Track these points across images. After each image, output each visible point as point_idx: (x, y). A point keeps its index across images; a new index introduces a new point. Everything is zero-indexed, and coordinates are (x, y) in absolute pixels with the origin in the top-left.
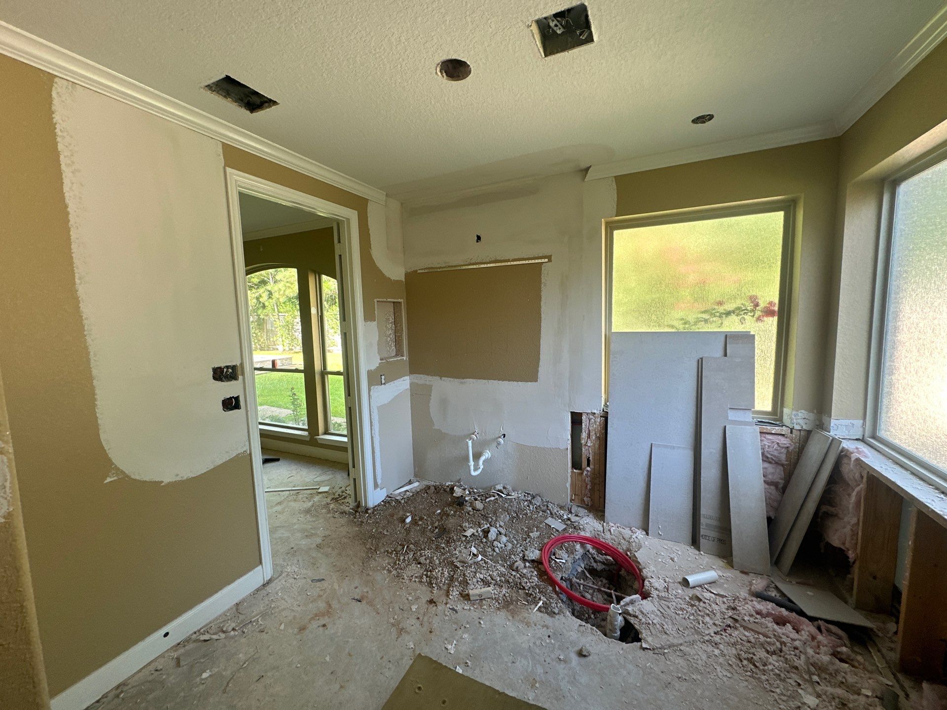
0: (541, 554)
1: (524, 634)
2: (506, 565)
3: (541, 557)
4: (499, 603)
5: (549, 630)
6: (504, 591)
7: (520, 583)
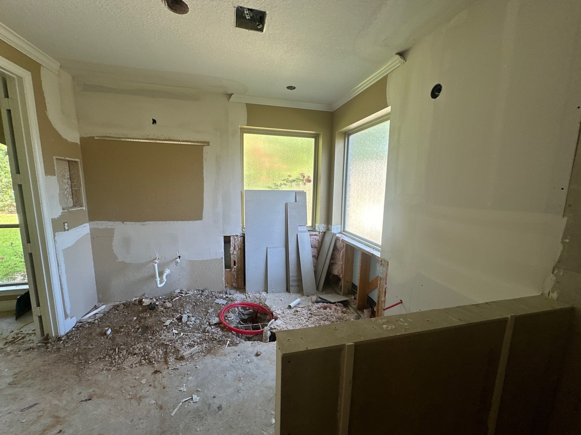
0: (220, 318)
1: (225, 361)
2: (200, 332)
3: (220, 320)
4: (204, 352)
5: (238, 353)
6: (204, 345)
7: (213, 338)
